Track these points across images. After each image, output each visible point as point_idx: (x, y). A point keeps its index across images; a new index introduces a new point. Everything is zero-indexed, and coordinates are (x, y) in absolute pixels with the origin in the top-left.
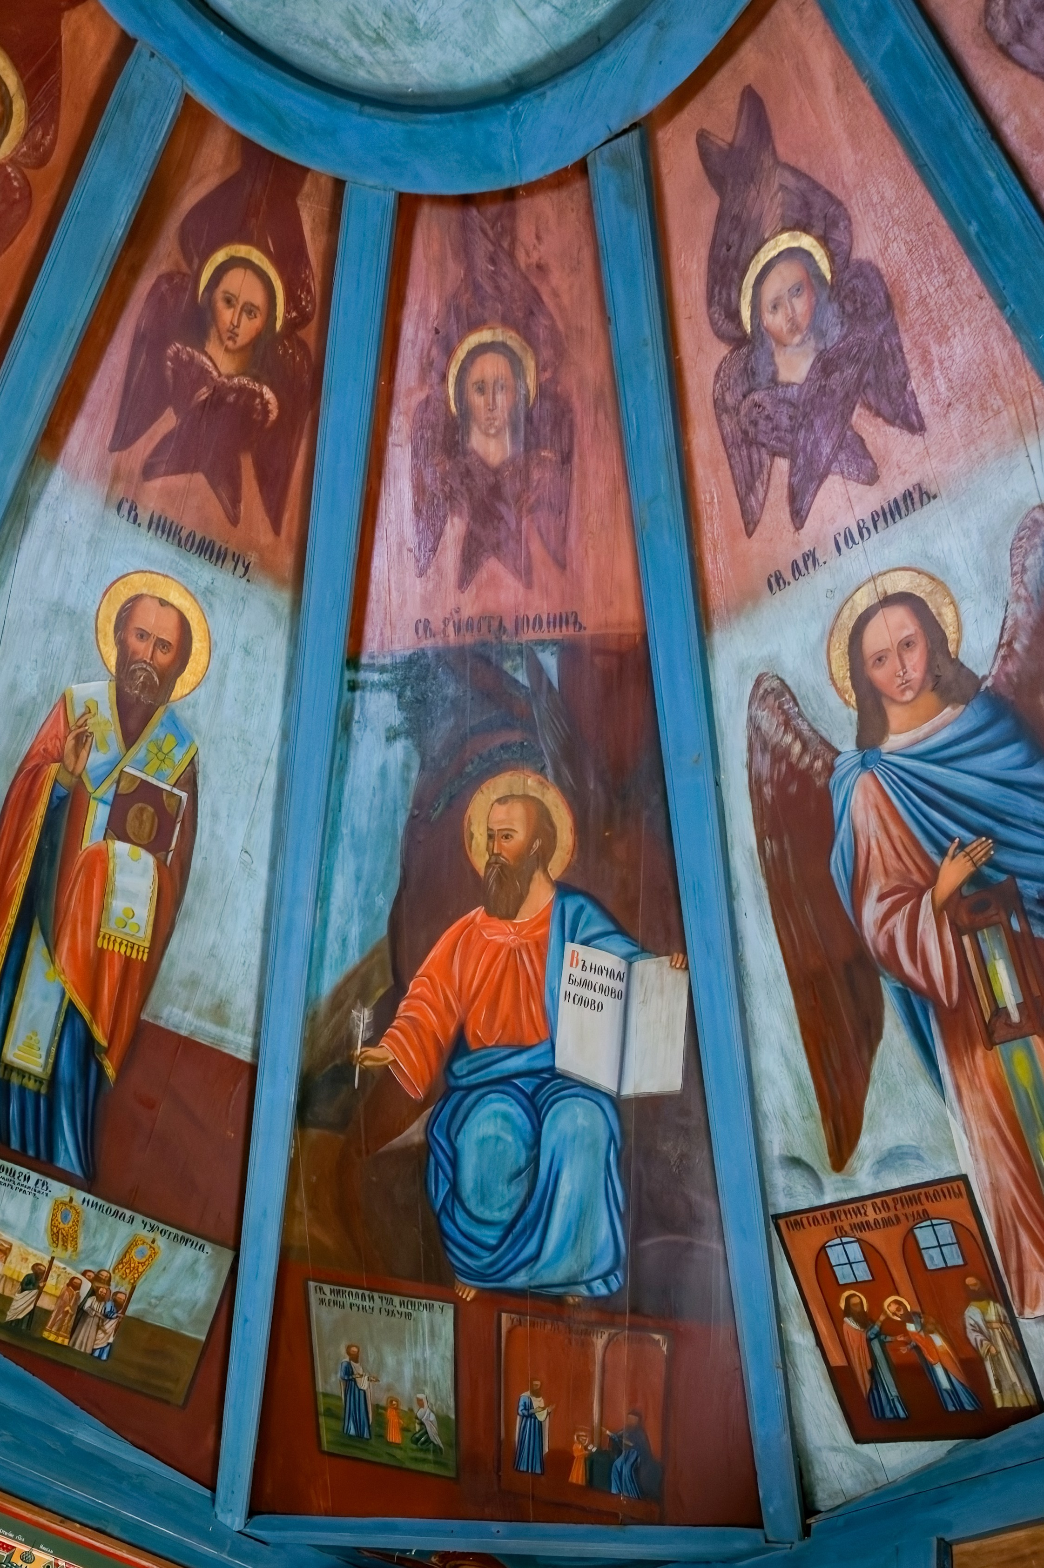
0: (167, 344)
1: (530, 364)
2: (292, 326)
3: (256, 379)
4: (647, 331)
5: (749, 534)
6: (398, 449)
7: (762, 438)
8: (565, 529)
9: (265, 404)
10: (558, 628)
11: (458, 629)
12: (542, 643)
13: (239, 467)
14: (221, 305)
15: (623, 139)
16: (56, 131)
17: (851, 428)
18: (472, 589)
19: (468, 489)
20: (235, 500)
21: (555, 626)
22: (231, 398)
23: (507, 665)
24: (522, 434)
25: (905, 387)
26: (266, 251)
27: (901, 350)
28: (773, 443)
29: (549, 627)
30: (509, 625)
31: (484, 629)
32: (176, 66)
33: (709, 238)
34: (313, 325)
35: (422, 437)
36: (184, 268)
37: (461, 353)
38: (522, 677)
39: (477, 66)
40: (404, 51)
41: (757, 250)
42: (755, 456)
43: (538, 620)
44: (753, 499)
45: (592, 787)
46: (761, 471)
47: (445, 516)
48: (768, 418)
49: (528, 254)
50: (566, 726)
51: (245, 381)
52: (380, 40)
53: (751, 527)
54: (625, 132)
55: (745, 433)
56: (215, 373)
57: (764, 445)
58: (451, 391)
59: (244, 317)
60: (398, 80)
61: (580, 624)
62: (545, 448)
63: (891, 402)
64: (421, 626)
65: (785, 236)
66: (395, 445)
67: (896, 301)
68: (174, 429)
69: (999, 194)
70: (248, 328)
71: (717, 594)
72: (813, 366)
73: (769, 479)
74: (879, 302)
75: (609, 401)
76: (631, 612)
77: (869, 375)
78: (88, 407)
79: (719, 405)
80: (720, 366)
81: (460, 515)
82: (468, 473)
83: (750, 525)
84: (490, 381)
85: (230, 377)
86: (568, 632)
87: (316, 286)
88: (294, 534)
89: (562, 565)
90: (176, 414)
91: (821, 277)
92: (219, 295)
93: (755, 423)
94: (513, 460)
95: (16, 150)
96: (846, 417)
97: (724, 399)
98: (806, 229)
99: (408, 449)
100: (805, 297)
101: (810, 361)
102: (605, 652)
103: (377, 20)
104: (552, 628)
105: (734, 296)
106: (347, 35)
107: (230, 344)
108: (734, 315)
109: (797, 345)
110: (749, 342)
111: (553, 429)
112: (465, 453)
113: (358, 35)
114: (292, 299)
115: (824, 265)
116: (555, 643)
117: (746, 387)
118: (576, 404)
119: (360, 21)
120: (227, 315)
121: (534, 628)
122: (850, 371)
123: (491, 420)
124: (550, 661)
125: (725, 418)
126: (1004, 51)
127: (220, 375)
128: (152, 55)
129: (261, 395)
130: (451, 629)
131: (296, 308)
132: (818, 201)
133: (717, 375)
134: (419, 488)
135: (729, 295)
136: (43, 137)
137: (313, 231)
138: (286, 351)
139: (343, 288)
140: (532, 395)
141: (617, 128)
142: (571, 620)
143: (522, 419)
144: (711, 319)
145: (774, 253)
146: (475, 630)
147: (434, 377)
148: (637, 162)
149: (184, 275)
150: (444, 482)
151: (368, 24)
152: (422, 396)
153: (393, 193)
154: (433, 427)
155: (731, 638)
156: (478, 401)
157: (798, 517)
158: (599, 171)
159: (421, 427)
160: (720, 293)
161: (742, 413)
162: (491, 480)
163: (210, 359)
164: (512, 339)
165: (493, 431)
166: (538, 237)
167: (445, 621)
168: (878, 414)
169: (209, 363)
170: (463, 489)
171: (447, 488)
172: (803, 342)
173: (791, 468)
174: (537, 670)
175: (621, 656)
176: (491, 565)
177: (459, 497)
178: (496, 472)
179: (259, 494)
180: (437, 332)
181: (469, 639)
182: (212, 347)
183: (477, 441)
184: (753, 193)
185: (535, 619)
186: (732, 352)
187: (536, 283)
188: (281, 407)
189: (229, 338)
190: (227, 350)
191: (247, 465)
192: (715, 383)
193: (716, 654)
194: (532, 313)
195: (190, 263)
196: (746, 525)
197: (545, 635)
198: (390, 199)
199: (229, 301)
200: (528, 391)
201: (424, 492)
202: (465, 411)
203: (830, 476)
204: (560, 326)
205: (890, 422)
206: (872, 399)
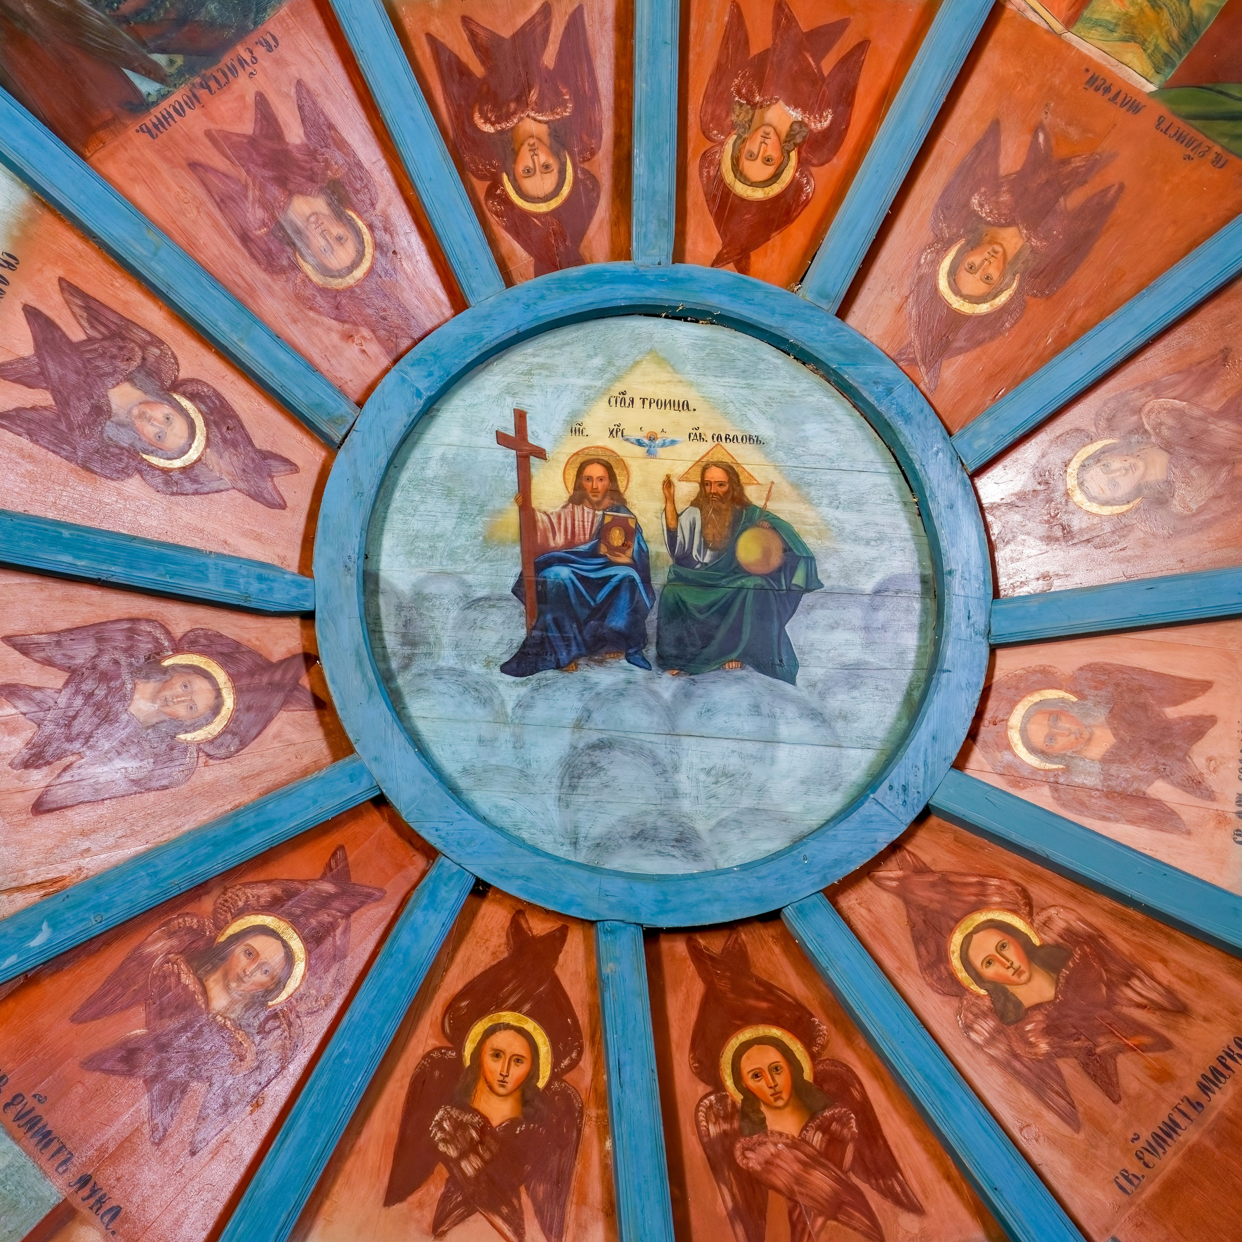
0: (575, 109)
1: (316, 278)
2: (496, 183)
3: (502, 132)
4: (244, 346)
5: (61, 280)
6: (374, 160)
7: (106, 344)
8: (209, 191)
9: (487, 120)
10: (160, 116)
11: (242, 62)
12: (164, 97)
13: (483, 63)
14: (551, 161)
15: (344, 432)
16: (702, 181)
17: (46, 388)
18: (250, 99)
19: (304, 169)
20: (473, 37)
21: (163, 116)
22: (513, 106)
23: (179, 60)
24: (289, 232)
25: (28, 434)
26: (537, 215)
27: (53, 452)
28: (96, 346)
29: (168, 113)
30: (202, 93)
31: (219, 76)
32: (641, 269)
33: (246, 425)
34: (482, 196)
35: (361, 179)
36: (586, 166)
37: (369, 250)
38: (161, 59)
39: (462, 403)
40: (510, 379)
41: (208, 439)
42: (102, 329)
43: (181, 113)
44: (79, 303)
45: (27, 6)
46: (90, 323)
47: (309, 139)
48: (114, 357)
49: (364, 338)
50: (93, 44)
51: (510, 125)
52: (529, 373)
53: (64, 285)
54: (346, 436)
55: (124, 339)
56: (532, 114)
57: (102, 340)
58: (360, 224)
59: (531, 165)
60: (506, 363)
61: (143, 131)
62: (267, 234)
63: (30, 421)
64: (273, 43)
65: (195, 457)
66: (379, 160)
67: (83, 473)
68: (542, 55)
69: (67, 558)
70: (525, 160)
71: (50, 223)
72: (109, 405)
73: (79, 323)
74: (96, 467)
75: (242, 294)
76: (111, 169)
77: (63, 427)
78: (610, 25)
79: (158, 342)
80: (177, 364)
81: (296, 146)
82: (312, 179)
83: (67, 287)
84: (336, 247)
85: (521, 119)
86: (149, 120)
87: (493, 219)
88: (414, 43)
89: (194, 166)
90: (546, 67)
91: (151, 453)
92: (555, 167)
93: (121, 348)
94: (284, 209)
95: (722, 152)
96: (55, 392)
97: (158, 348)
98: (184, 470)
99: (367, 165)
100: (152, 436)
101: (114, 406)
102: (105, 125)
103: (535, 380)
104: (165, 113)
105: (203, 407)
106: (548, 361)
107: (532, 141)
108: (192, 397)
109: (131, 409)
110: (169, 390)
111: (270, 250)
112: (321, 190)
113: (542, 366)
114: (505, 200)
115: (154, 460)
116: (155, 104)
117: (148, 364)
118: (262, 275)
119: (545, 372)
120: (543, 157)
121: (180, 104)
122: (77, 418)
123: (317, 223)
124: (147, 87)
125: (148, 338)
126: (133, 620)
127: (528, 116)
128: (659, 264)
129: (493, 124)
130: (247, 56)
131: (499, 196)
132: (189, 486)
133: (175, 358)
134: (342, 145)
135: (207, 406)
136: (708, 172)
137: (513, 250)
138: (491, 165)
139: (473, 229)
140: (300, 261)
141: (353, 434)
142: (154, 131)
143: (296, 241)
144: (208, 386)
145: (194, 446)
146: (226, 70)
147: (378, 224)
148: (325, 429)
149: (584, 161)
150: (326, 161)
151: (540, 374)
152: (379, 206)
153: (473, 304)
154: (357, 192)
155: (10, 202)
156: (337, 230)
157: (32, 314)
158: (347, 409)
159: (366, 186)
160: (213, 402)
161: (137, 349)
162: (291, 186)
163: (540, 121)
164: (337, 283)
165: (312, 219)
166: (364, 351)
167: (255, 60)
168: (33, 408)
169: (540, 118)
170: (308, 166)
171: (319, 157)
172: (130, 412)
173: (68, 339)
174: (152, 72)
175: (91, 131)
176: (247, 127)
177: (306, 158)
178: (290, 194)
179: (457, 53)
180: (394, 252)
181: (227, 59)
182: (542, 130)
183: (320, 204)
184: (236, 464)
185: (184, 111)
186: (176, 377)
187: (346, 326)
188: (475, 126)
189: (534, 144)
190: (532, 136)
191: (478, 69)
192: (173, 353)
193: (10, 183)
194: (337, 308)
195: (585, 172)
196: (70, 285)
197: (165, 104)
198: (472, 300)
199: (547, 167)
200: (306, 261)
201: (335, 143)
202: (340, 217)
203: (33, 352)
204: (311, 314)
205: (18, 410)
206: (47, 413)
